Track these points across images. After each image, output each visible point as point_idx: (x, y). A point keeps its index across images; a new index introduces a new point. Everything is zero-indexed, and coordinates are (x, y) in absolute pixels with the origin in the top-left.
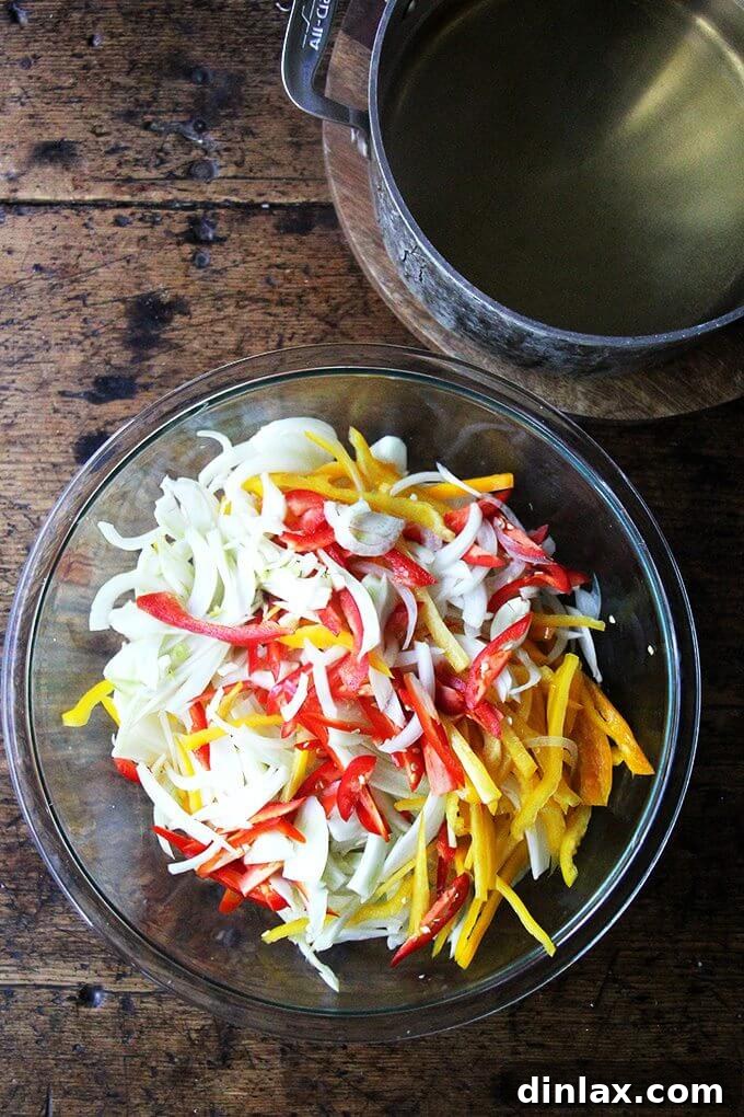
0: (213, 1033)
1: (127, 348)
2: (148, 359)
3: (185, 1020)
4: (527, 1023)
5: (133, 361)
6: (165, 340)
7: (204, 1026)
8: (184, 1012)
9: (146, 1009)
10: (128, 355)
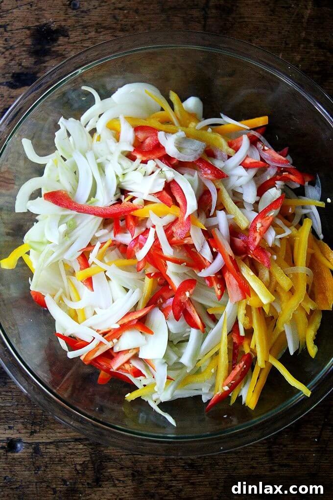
0: (90, 465)
1: (31, 56)
2: (44, 62)
3: (73, 458)
4: (278, 452)
5: (36, 63)
6: (54, 52)
7: (85, 461)
8: (72, 454)
9: (49, 452)
10: (32, 60)
